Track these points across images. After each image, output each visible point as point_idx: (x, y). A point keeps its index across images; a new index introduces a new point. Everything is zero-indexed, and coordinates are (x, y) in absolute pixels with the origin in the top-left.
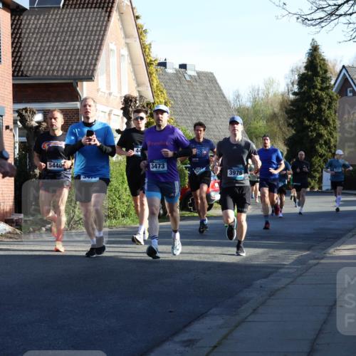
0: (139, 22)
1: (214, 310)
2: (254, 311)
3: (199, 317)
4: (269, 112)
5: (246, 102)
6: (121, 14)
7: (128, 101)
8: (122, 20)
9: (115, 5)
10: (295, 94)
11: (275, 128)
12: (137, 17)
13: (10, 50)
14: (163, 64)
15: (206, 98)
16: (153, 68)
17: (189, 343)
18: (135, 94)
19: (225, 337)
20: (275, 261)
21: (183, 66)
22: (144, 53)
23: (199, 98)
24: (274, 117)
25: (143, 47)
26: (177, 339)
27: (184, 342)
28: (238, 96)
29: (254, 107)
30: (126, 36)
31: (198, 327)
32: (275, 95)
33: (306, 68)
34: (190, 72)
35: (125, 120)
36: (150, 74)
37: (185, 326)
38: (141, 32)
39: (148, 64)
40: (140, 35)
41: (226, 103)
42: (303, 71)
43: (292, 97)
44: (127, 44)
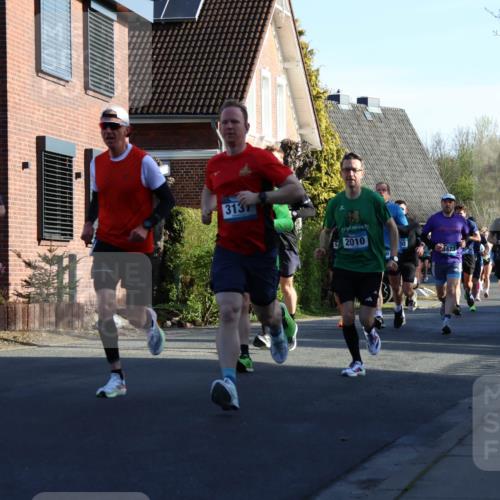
0: (303, 39)
2: (461, 442)
3: (383, 448)
4: (483, 164)
5: (450, 150)
6: (278, 28)
7: (286, 147)
8: (279, 36)
9: (271, 17)
12: (300, 33)
13: (127, 78)
14: (336, 98)
15: (394, 145)
16: (321, 104)
17: (369, 484)
18: (296, 139)
19: (420, 477)
21: (363, 101)
22: (309, 81)
23: (385, 145)
25: (308, 74)
26: (353, 478)
27: (362, 482)
28: (439, 143)
29: (461, 157)
30: (285, 59)
31: (382, 463)
32: (491, 141)
34: (373, 109)
36: (316, 111)
37: (364, 461)
38: (305, 54)
39: (315, 98)
40: (304, 57)
41: (422, 151)
44: (286, 71)
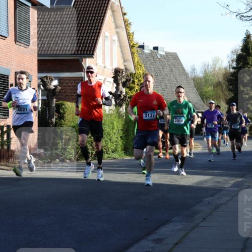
0: (126, 17)
1: (175, 219)
2: (204, 220)
3: (166, 222)
4: (215, 80)
5: (200, 74)
6: (113, 11)
7: (117, 72)
8: (114, 16)
9: (109, 6)
10: (234, 68)
11: (220, 92)
12: (125, 14)
13: (36, 36)
14: (142, 47)
15: (172, 71)
16: (135, 50)
17: (159, 241)
18: (122, 67)
19: (183, 237)
20: (219, 185)
21: (156, 48)
22: (129, 38)
23: (167, 70)
24: (219, 84)
25: (128, 35)
26: (150, 238)
27: (155, 240)
28: (194, 70)
29: (205, 77)
30: (117, 27)
31: (165, 230)
32: (220, 69)
33: (242, 50)
34: (161, 52)
35: (115, 85)
36: (132, 54)
37: (156, 229)
38: (127, 24)
39: (132, 47)
40: (126, 26)
41: (186, 74)
42: (239, 52)
43: (232, 70)
44: (117, 33)
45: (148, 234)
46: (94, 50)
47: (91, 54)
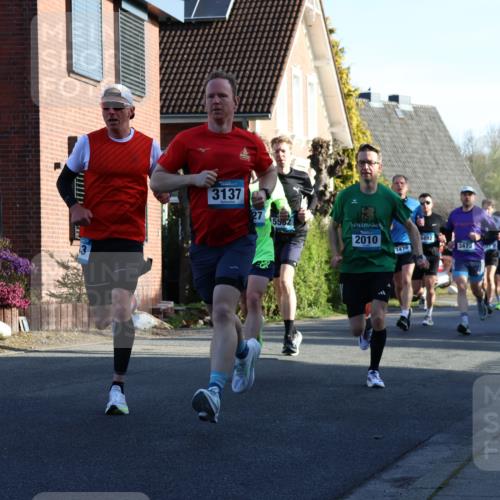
0: (334, 37)
1: (437, 438)
3: (418, 445)
6: (309, 27)
7: (317, 147)
8: (310, 35)
9: (301, 15)
12: (331, 31)
13: (157, 78)
14: (366, 96)
15: (426, 142)
16: (352, 102)
17: (405, 482)
18: (328, 137)
19: (453, 475)
21: (394, 98)
22: (340, 79)
23: (416, 142)
25: (339, 72)
26: (385, 476)
27: (396, 480)
30: (316, 57)
31: (415, 461)
34: (404, 106)
36: (348, 109)
37: (397, 459)
38: (336, 51)
39: (346, 96)
40: (335, 55)
41: (454, 148)
44: (317, 69)
45: (383, 469)
46: (271, 104)
47: (264, 112)
